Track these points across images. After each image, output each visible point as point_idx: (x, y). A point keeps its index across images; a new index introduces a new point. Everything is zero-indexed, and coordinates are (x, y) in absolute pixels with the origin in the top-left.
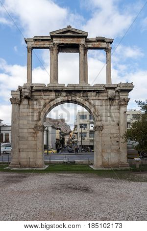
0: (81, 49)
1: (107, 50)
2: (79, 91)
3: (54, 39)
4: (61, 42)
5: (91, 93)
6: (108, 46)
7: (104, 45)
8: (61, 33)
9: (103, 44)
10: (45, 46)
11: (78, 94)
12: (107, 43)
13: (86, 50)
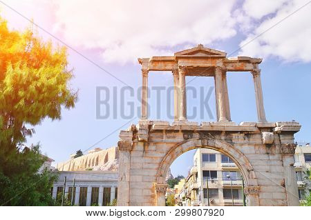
0: (218, 73)
1: (255, 73)
2: (219, 133)
3: (179, 61)
4: (190, 65)
5: (236, 134)
6: (255, 68)
7: (250, 66)
8: (189, 54)
9: (248, 64)
10: (167, 68)
11: (217, 137)
12: (253, 63)
13: (224, 73)
